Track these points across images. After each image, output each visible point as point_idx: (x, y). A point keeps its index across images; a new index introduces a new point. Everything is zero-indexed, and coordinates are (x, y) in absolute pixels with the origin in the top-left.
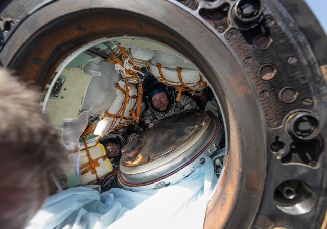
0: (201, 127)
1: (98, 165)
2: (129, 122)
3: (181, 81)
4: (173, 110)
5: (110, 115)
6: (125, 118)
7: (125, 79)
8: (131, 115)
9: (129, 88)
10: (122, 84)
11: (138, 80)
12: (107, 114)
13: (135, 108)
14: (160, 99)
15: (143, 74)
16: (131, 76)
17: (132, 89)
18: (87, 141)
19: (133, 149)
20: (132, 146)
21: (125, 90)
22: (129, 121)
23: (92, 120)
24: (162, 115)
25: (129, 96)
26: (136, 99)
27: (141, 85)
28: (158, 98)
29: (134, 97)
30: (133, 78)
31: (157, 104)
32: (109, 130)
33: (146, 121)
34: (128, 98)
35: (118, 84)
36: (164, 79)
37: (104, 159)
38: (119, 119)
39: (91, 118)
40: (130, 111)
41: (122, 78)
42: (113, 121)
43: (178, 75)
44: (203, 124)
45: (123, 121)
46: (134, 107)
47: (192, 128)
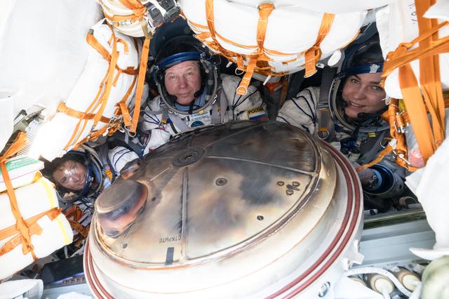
0: (319, 184)
1: (38, 231)
2: (114, 128)
3: (261, 44)
4: (209, 109)
5: (70, 112)
6: (104, 119)
7: (112, 19)
8: (120, 113)
9: (120, 46)
10: (103, 33)
11: (145, 28)
12: (62, 106)
13: (131, 96)
14: (184, 76)
15: (163, 12)
16: (130, 12)
17: (126, 49)
18: (11, 174)
19: (126, 211)
20: (122, 203)
21: (110, 51)
22: (113, 125)
23: (24, 121)
24: (183, 116)
25: (117, 67)
26: (133, 77)
27: (147, 42)
28: (181, 72)
29: (129, 71)
30: (133, 17)
31: (176, 86)
32: (67, 146)
33: (146, 123)
34: (116, 71)
35: (92, 32)
36: (213, 33)
37: (53, 217)
38: (90, 123)
39: (22, 116)
40: (118, 105)
41: (103, 16)
42: (78, 125)
43: (259, 23)
44: (323, 174)
45: (100, 125)
46: (126, 96)
47: (290, 182)
